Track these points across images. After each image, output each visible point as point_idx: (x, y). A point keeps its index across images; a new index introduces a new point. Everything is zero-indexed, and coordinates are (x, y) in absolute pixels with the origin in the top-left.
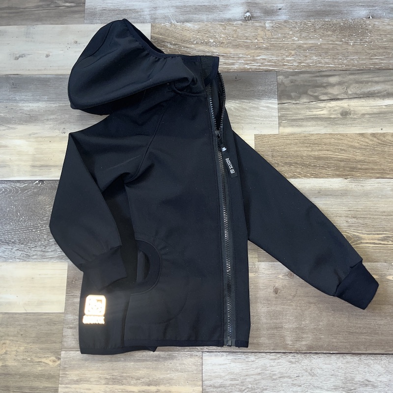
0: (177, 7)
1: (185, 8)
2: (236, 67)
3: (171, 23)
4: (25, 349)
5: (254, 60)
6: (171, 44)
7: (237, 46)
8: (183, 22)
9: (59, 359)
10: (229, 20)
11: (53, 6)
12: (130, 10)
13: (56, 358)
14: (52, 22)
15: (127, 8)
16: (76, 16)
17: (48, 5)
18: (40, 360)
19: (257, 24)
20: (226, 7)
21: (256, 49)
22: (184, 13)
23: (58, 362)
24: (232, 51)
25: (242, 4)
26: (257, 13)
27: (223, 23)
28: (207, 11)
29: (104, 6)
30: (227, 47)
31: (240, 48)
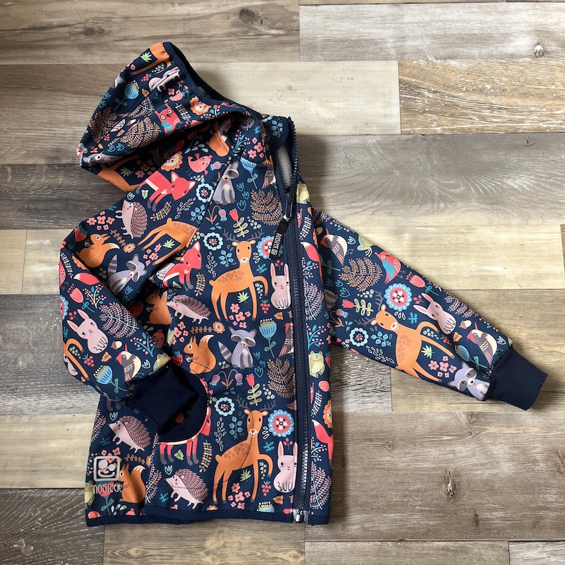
0: (435, 37)
1: (446, 39)
2: (526, 125)
3: (427, 60)
4: (253, 539)
5: (553, 116)
6: (429, 91)
7: (525, 95)
8: (445, 59)
9: (303, 553)
10: (512, 56)
11: (251, 34)
12: (366, 40)
13: (299, 551)
14: (252, 58)
15: (361, 38)
16: (288, 49)
17: (245, 33)
18: (274, 555)
19: (553, 62)
20: (506, 37)
21: (555, 99)
22: (446, 45)
23: (302, 558)
24: (519, 101)
25: (529, 33)
26: (552, 47)
27: (503, 61)
28: (478, 43)
29: (328, 34)
30: (512, 96)
31: (531, 98)
